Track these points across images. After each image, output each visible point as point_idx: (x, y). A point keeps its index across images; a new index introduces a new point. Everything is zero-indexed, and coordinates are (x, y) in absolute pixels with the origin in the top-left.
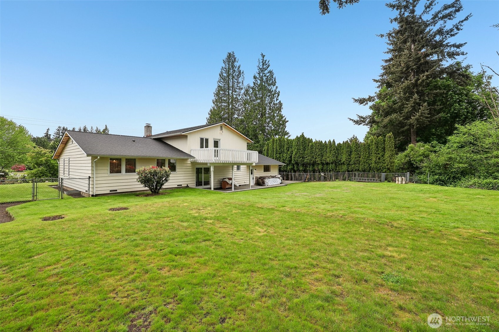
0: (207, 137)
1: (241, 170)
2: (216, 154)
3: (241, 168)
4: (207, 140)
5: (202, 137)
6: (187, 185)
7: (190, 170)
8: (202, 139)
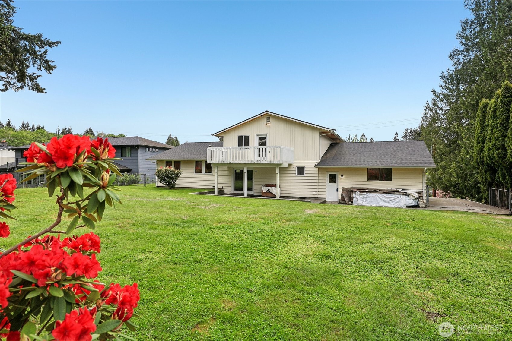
0: (247, 135)
1: (305, 175)
2: (261, 153)
3: (305, 172)
4: (247, 138)
5: (241, 135)
6: (222, 188)
7: (226, 172)
8: (240, 138)
